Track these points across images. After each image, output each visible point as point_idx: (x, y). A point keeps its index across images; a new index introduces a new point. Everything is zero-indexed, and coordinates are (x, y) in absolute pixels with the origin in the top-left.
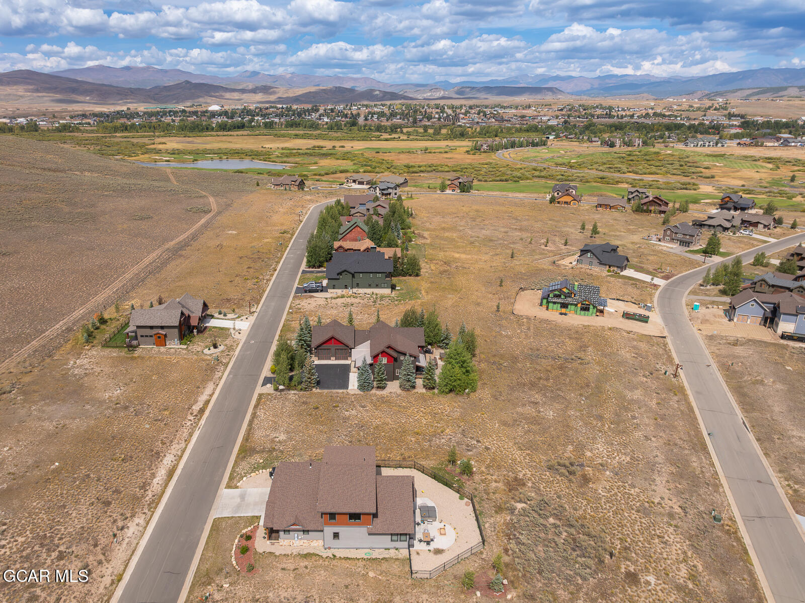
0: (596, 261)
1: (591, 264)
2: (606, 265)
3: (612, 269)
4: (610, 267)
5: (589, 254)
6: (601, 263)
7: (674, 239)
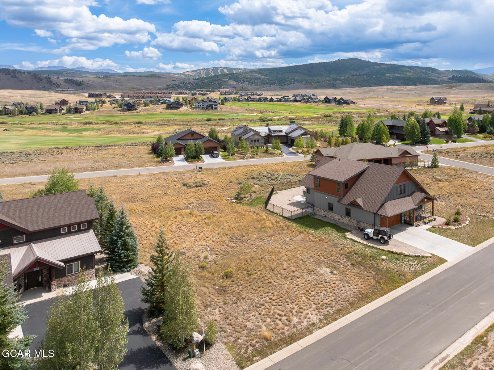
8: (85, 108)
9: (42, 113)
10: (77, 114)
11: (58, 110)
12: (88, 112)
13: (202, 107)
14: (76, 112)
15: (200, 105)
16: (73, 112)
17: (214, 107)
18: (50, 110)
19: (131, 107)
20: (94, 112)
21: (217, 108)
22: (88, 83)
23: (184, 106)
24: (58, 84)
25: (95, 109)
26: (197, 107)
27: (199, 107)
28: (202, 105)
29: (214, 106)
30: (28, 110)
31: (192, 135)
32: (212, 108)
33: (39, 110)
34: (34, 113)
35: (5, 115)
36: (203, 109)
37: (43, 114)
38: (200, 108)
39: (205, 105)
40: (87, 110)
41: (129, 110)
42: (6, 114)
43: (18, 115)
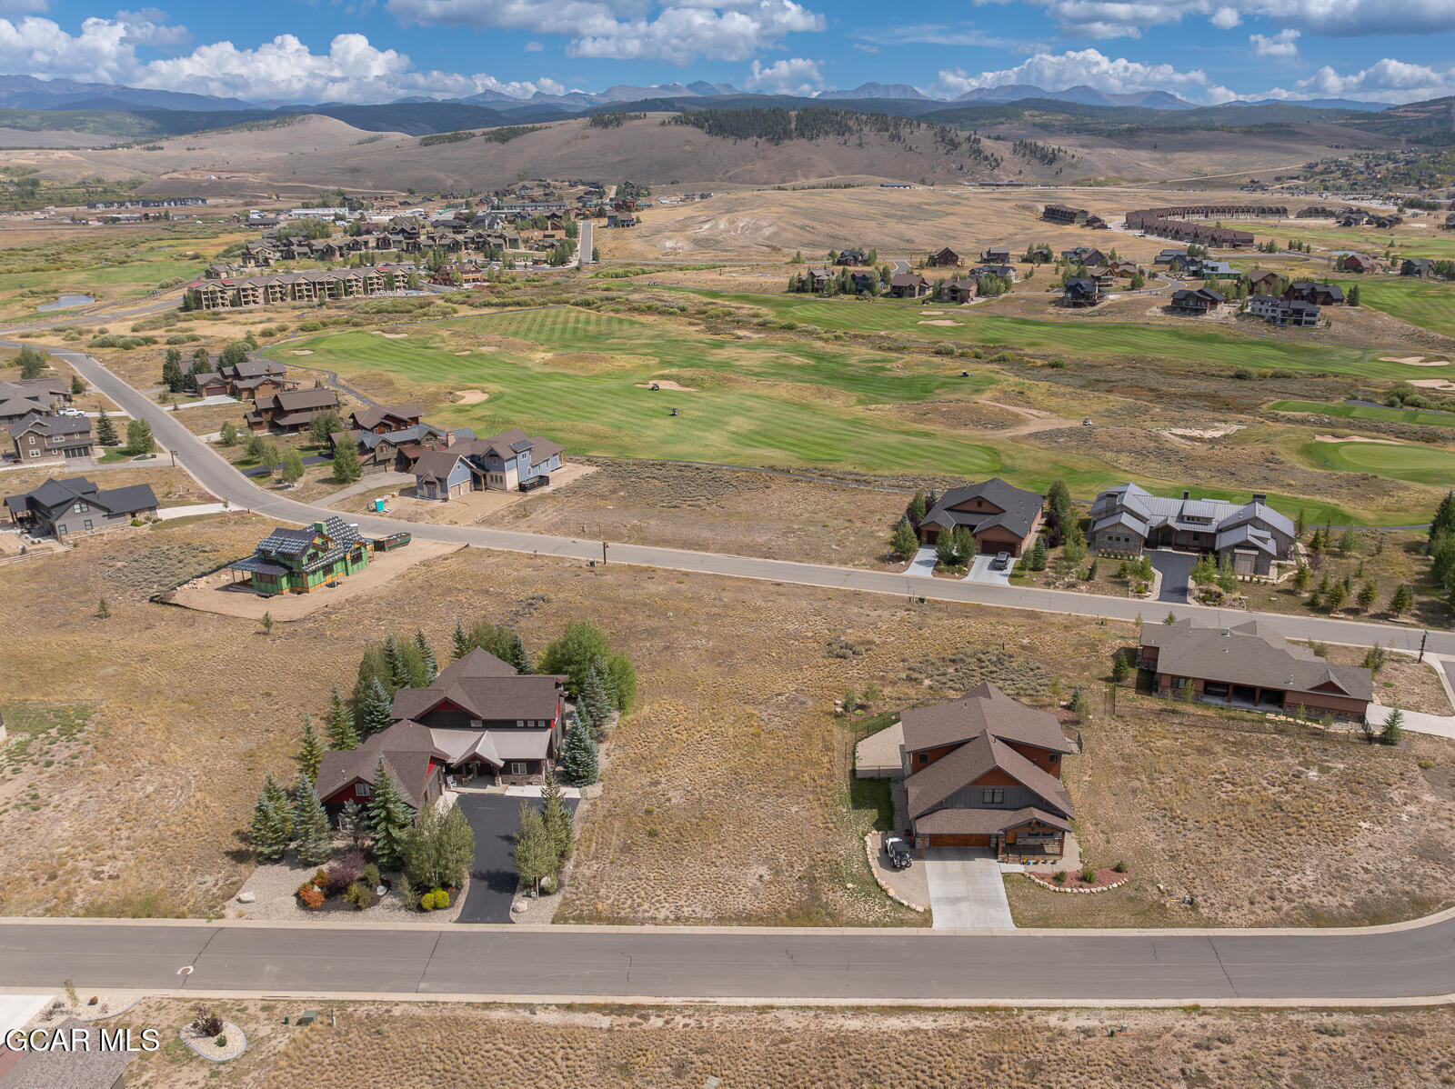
0: (98, 516)
1: (89, 524)
2: (123, 514)
3: (140, 517)
4: (133, 515)
5: (77, 506)
6: (111, 514)
7: (50, 450)
8: (974, 289)
9: (884, 291)
10: (953, 304)
11: (917, 288)
12: (981, 300)
13: (1270, 314)
14: (954, 299)
15: (1264, 307)
16: (946, 298)
17: (1305, 318)
18: (900, 288)
19: (1083, 296)
20: (994, 300)
21: (1314, 323)
22: (1073, 156)
23: (1219, 306)
24: (996, 160)
25: (998, 293)
26: (1257, 312)
27: (1263, 313)
28: (1270, 309)
29: (1307, 315)
30: (857, 284)
31: (980, 504)
32: (1298, 322)
33: (879, 285)
34: (866, 292)
35: (812, 291)
36: (1272, 321)
37: (885, 295)
38: (1263, 317)
39: (1279, 311)
40: (979, 294)
41: (1076, 305)
42: (815, 290)
43: (836, 294)
